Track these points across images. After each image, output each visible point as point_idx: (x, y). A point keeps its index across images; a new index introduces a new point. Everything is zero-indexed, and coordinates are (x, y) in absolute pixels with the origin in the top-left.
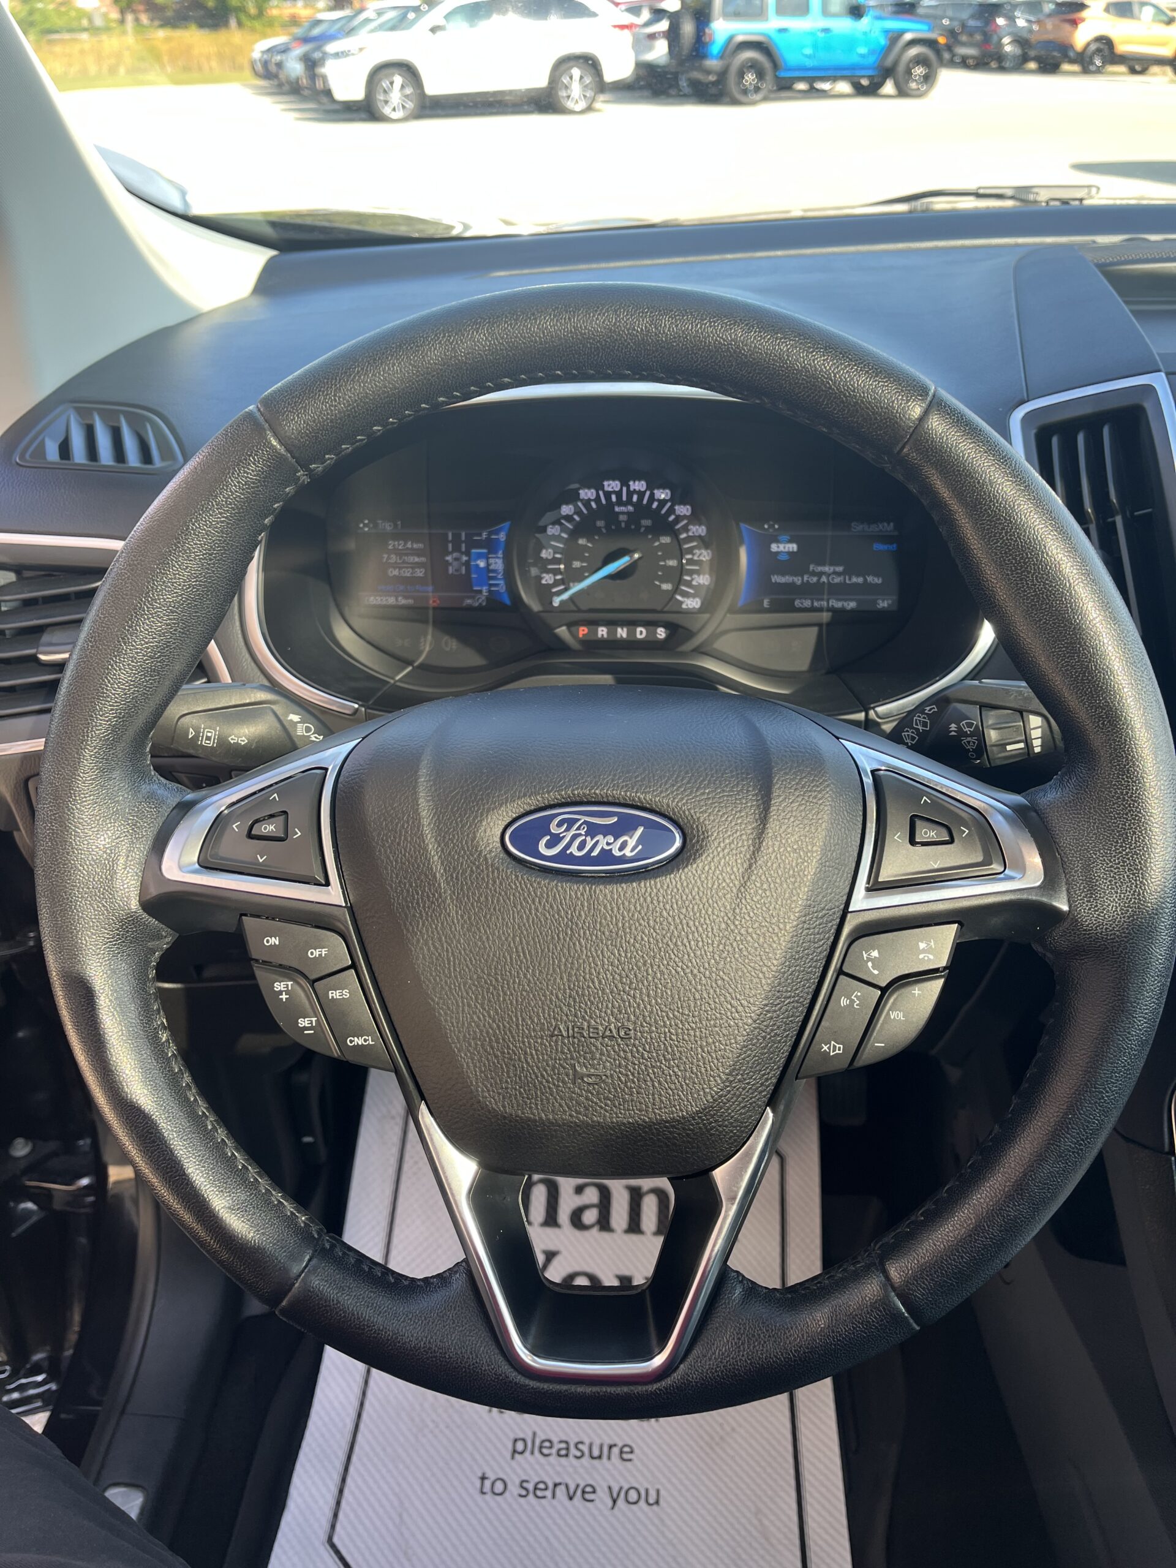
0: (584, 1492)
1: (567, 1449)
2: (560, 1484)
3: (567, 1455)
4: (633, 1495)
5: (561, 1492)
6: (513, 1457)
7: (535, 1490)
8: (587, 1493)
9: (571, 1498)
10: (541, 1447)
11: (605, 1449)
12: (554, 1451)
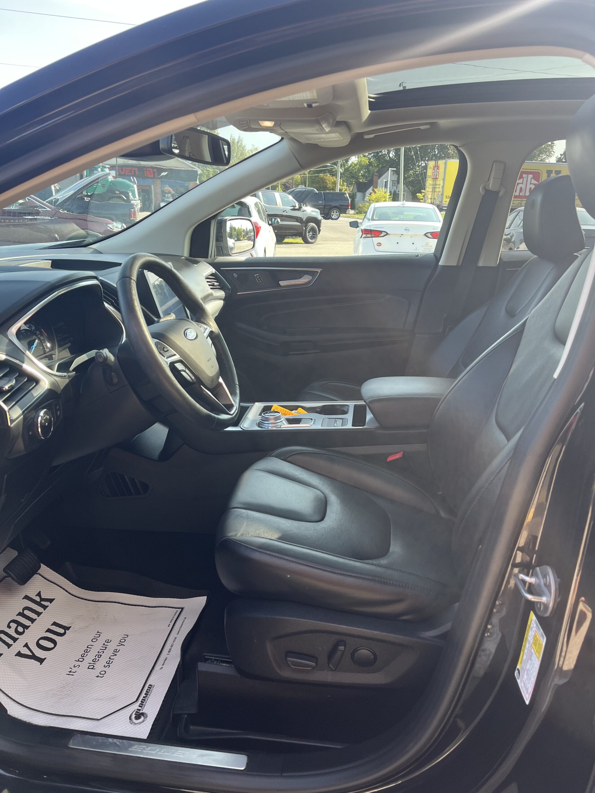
0: (116, 652)
1: (99, 655)
2: (110, 658)
3: (101, 655)
4: (123, 640)
5: (112, 658)
6: (95, 669)
7: (109, 664)
8: (116, 651)
9: (116, 655)
10: (95, 662)
11: (104, 646)
12: (98, 658)
